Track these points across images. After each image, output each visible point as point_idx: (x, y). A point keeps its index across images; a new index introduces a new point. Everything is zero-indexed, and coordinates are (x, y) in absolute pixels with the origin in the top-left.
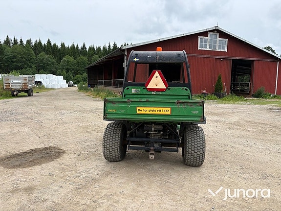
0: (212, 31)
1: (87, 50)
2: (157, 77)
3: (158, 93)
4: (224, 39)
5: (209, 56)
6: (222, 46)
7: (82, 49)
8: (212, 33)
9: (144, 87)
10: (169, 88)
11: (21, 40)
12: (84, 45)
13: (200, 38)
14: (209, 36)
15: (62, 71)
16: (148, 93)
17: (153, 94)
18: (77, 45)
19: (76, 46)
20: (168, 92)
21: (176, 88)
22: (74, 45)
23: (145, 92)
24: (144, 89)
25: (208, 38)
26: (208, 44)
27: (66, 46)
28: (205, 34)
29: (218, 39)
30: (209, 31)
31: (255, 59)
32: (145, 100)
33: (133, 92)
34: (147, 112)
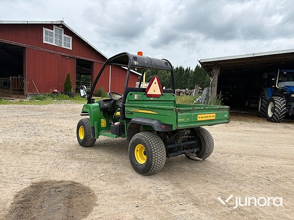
0: (58, 25)
3: (155, 99)
4: (69, 37)
5: (55, 52)
6: (67, 43)
8: (57, 27)
13: (44, 29)
14: (54, 29)
16: (148, 99)
17: (151, 100)
20: (162, 98)
21: (167, 94)
23: (145, 97)
24: (145, 94)
25: (54, 31)
26: (54, 39)
28: (50, 26)
29: (63, 35)
30: (55, 24)
31: (94, 61)
32: (203, 108)
33: (136, 98)
34: (204, 119)
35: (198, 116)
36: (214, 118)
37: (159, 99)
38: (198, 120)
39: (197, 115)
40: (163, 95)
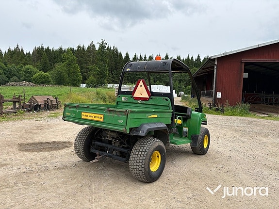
1: (202, 61)
2: (141, 86)
3: (143, 102)
7: (196, 60)
9: (132, 96)
10: (151, 97)
11: (145, 56)
12: (199, 56)
15: (175, 82)
16: (135, 101)
17: (139, 103)
18: (192, 57)
19: (190, 58)
20: (150, 102)
21: (157, 97)
22: (189, 57)
23: (132, 100)
24: (132, 97)
27: (182, 58)
32: (86, 106)
33: (123, 100)
34: (88, 118)
35: (83, 113)
36: (102, 120)
37: (147, 102)
38: (82, 117)
39: (81, 112)
40: (151, 98)
